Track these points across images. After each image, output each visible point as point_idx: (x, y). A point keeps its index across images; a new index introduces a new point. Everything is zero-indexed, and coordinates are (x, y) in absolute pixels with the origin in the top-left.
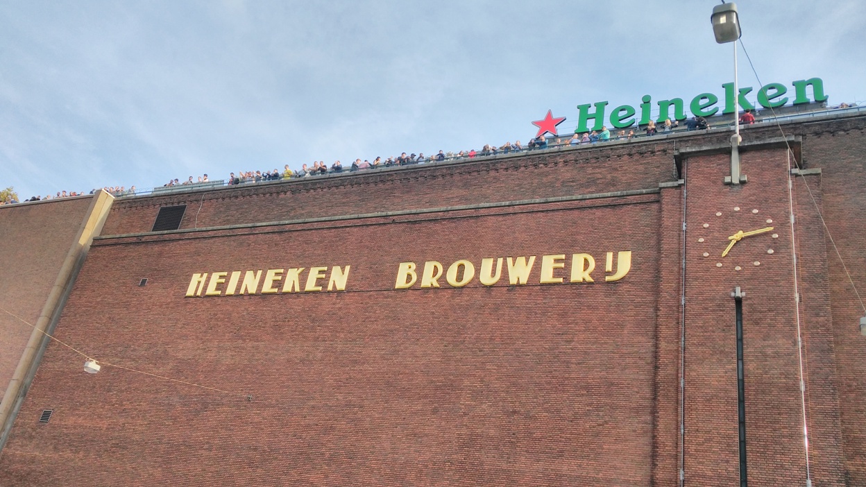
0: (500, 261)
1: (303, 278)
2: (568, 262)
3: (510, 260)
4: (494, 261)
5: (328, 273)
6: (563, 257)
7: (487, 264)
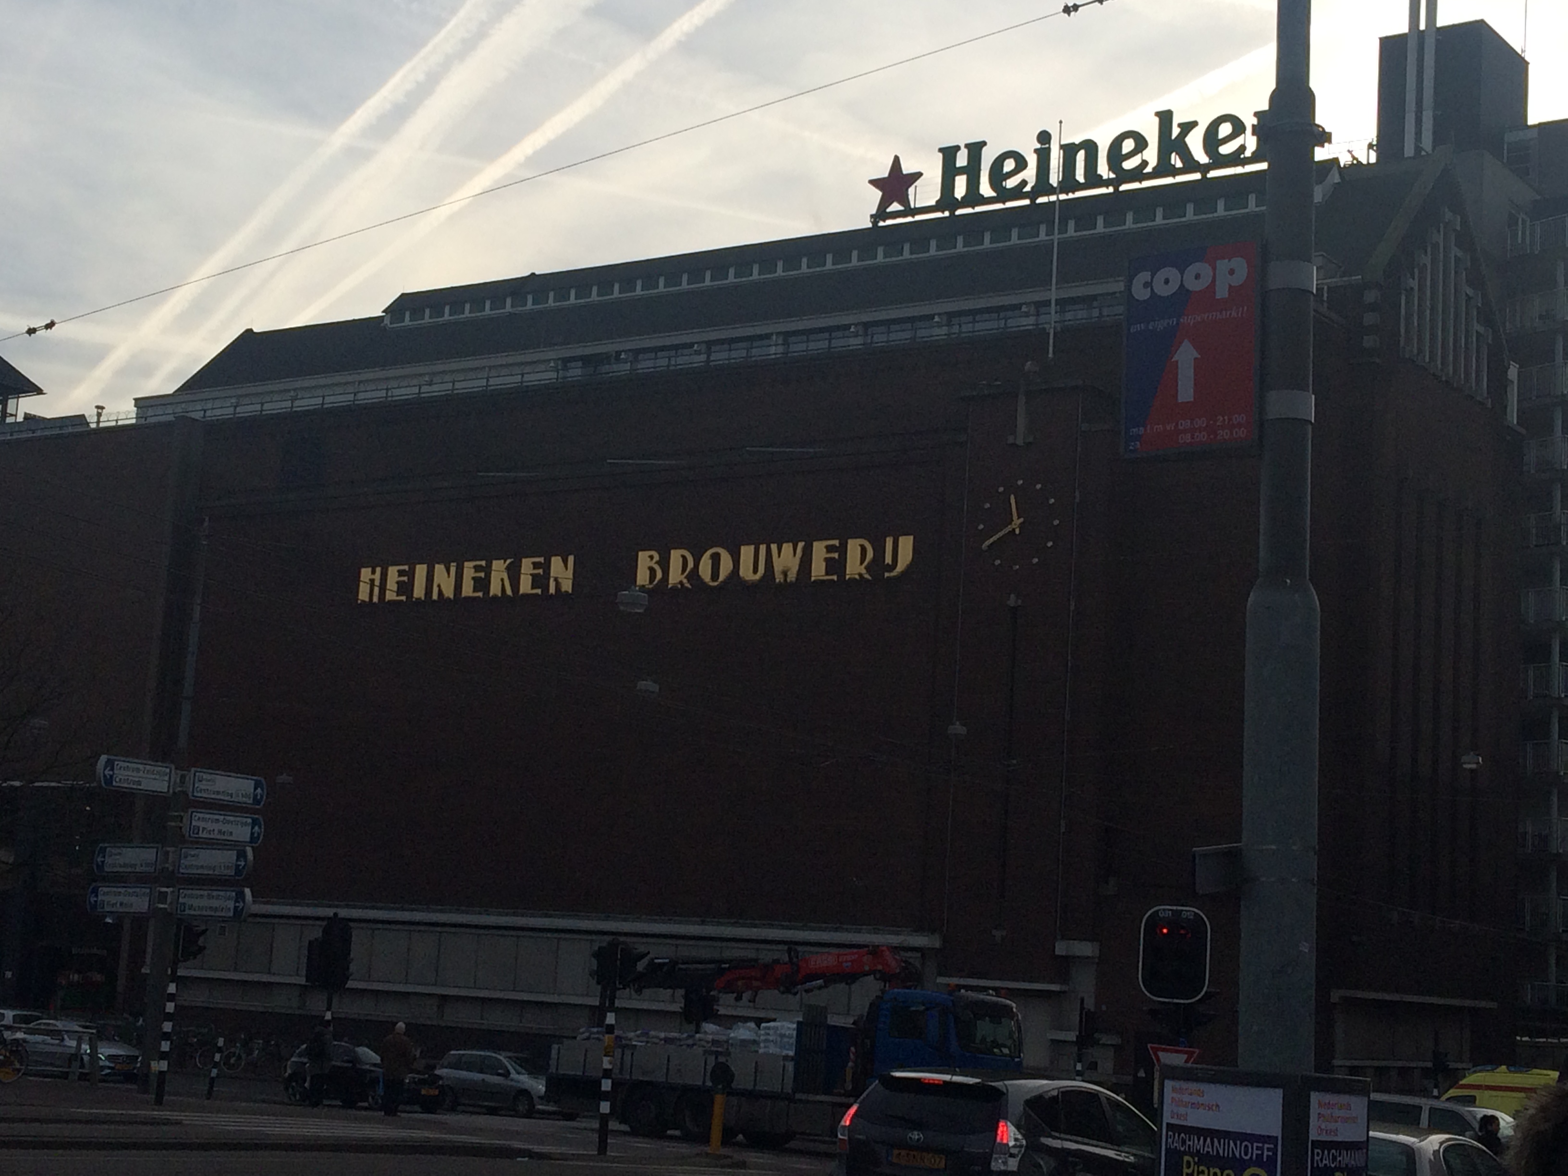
0: (763, 548)
1: (514, 573)
2: (842, 550)
3: (774, 547)
4: (755, 548)
5: (547, 567)
6: (836, 542)
7: (747, 552)
